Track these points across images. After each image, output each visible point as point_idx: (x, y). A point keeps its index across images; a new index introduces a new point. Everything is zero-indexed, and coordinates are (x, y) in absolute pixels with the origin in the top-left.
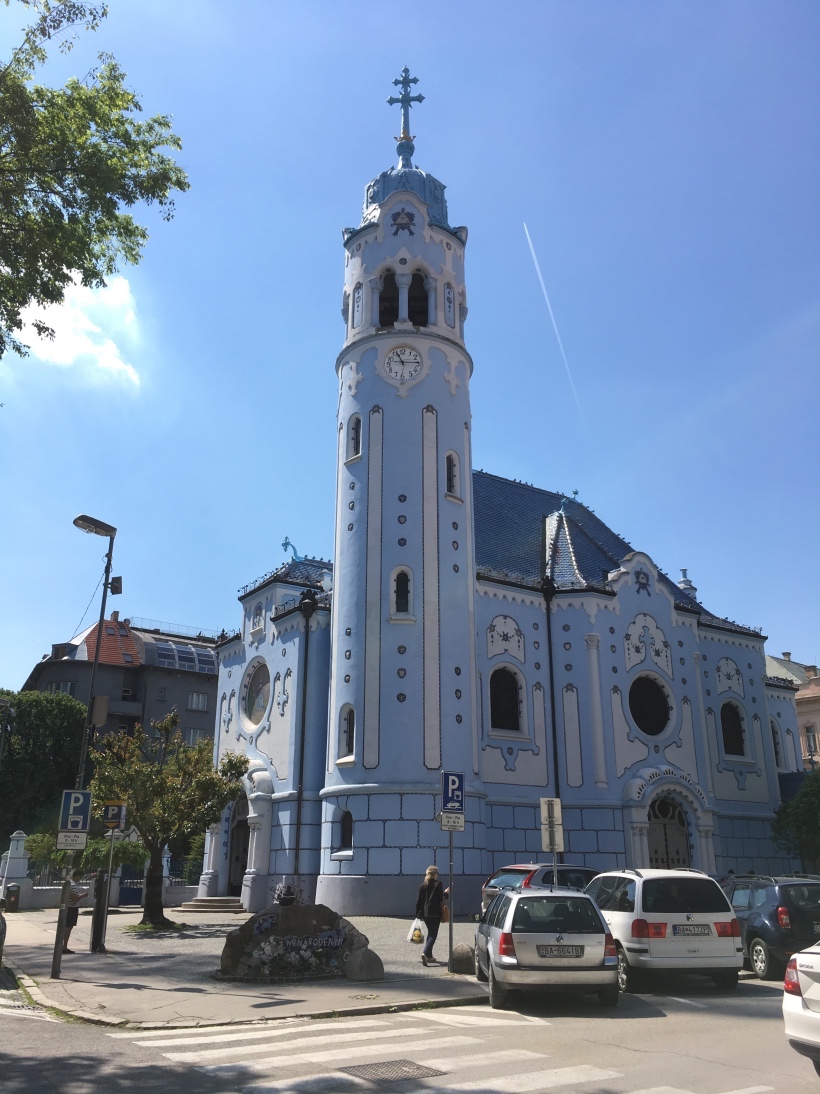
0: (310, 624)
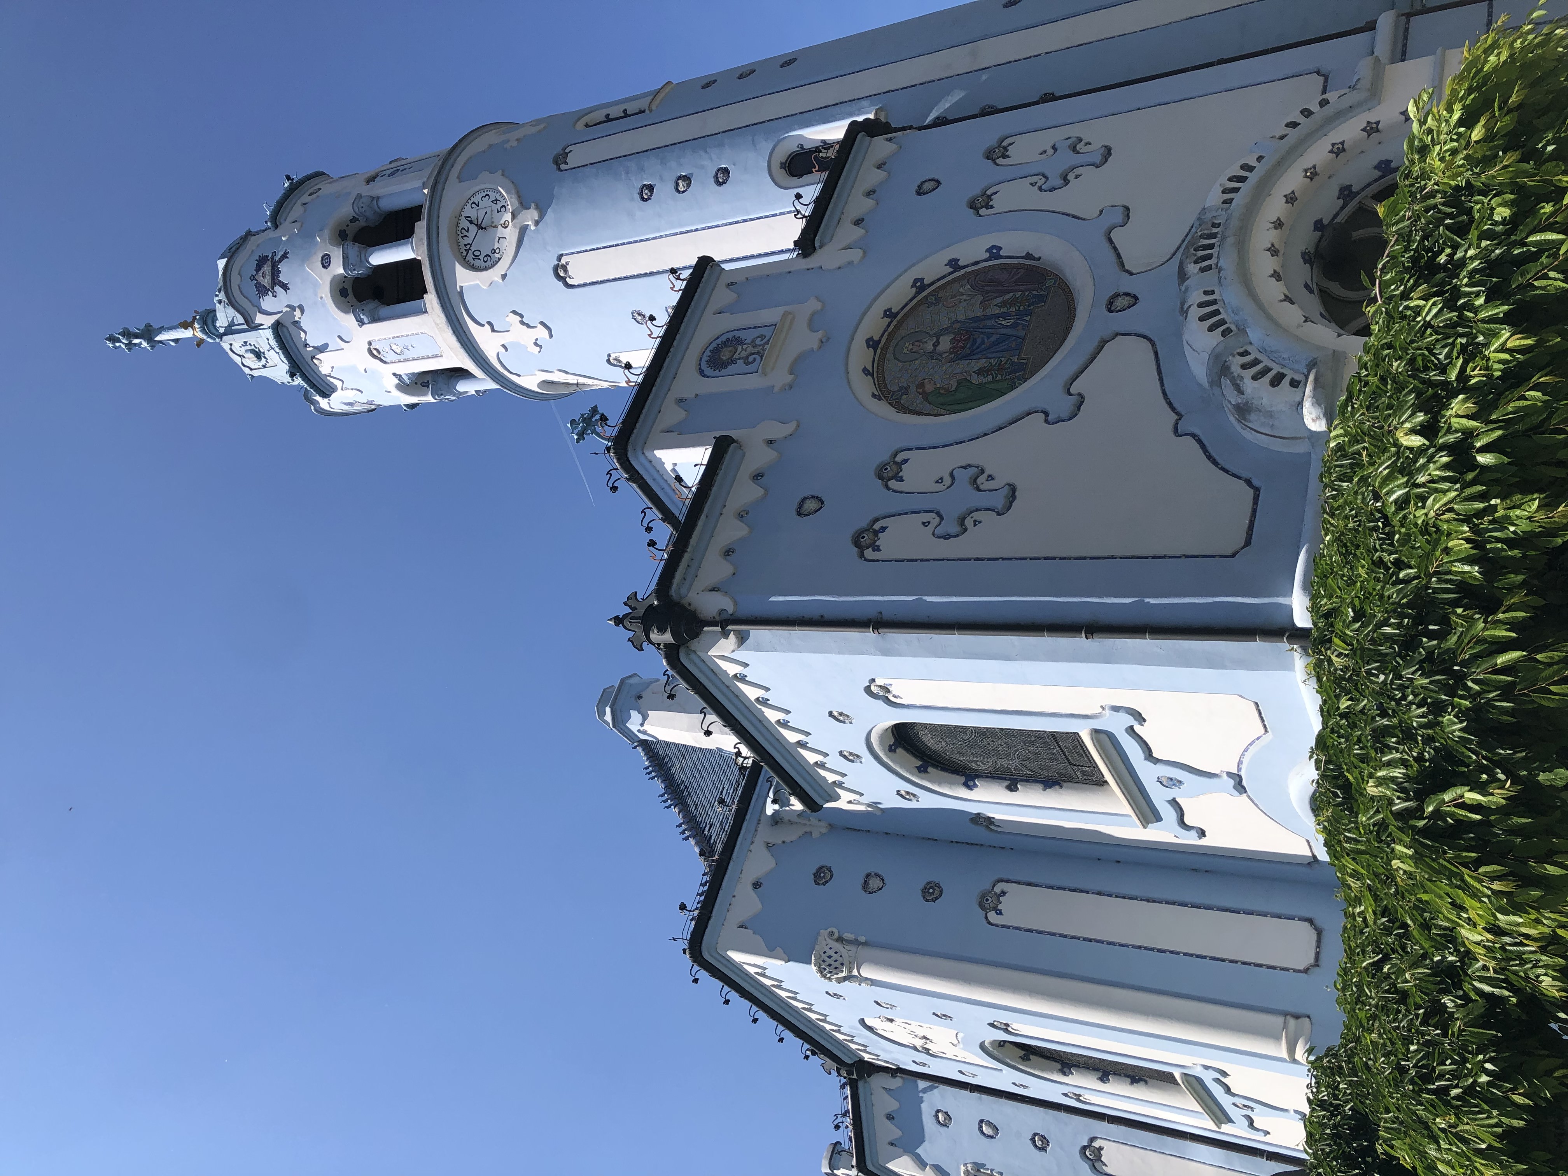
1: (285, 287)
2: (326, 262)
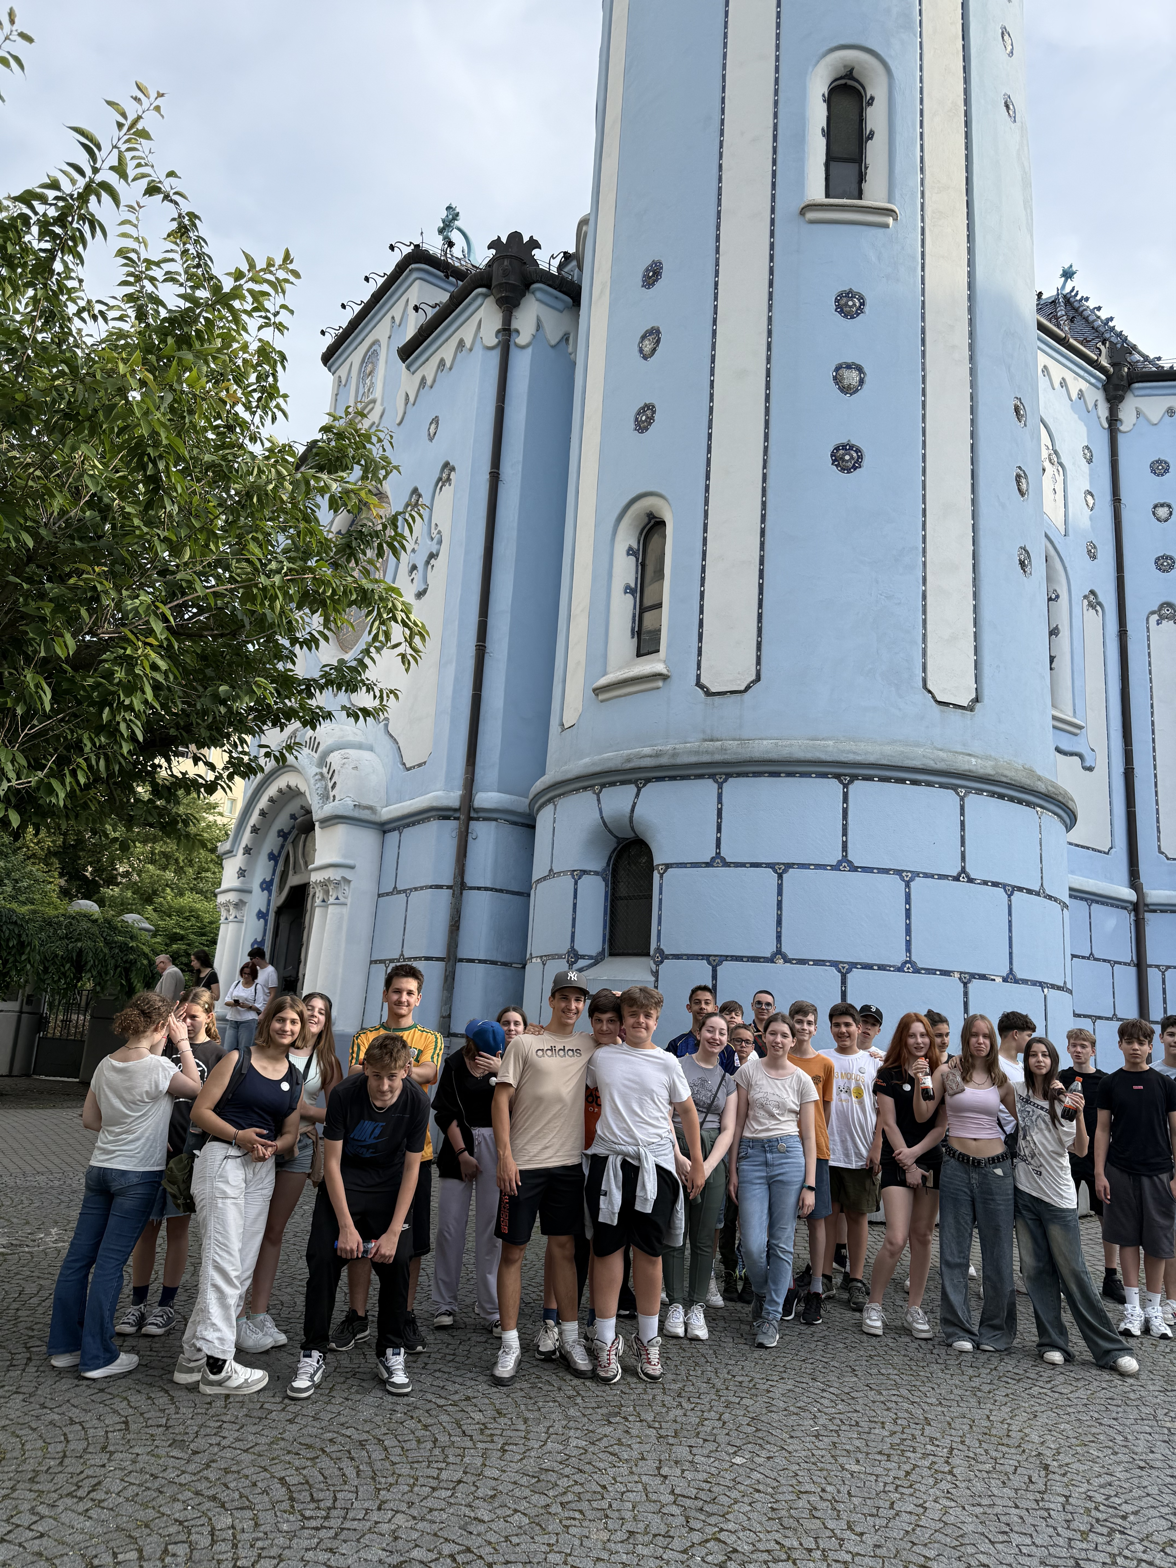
0: (515, 325)
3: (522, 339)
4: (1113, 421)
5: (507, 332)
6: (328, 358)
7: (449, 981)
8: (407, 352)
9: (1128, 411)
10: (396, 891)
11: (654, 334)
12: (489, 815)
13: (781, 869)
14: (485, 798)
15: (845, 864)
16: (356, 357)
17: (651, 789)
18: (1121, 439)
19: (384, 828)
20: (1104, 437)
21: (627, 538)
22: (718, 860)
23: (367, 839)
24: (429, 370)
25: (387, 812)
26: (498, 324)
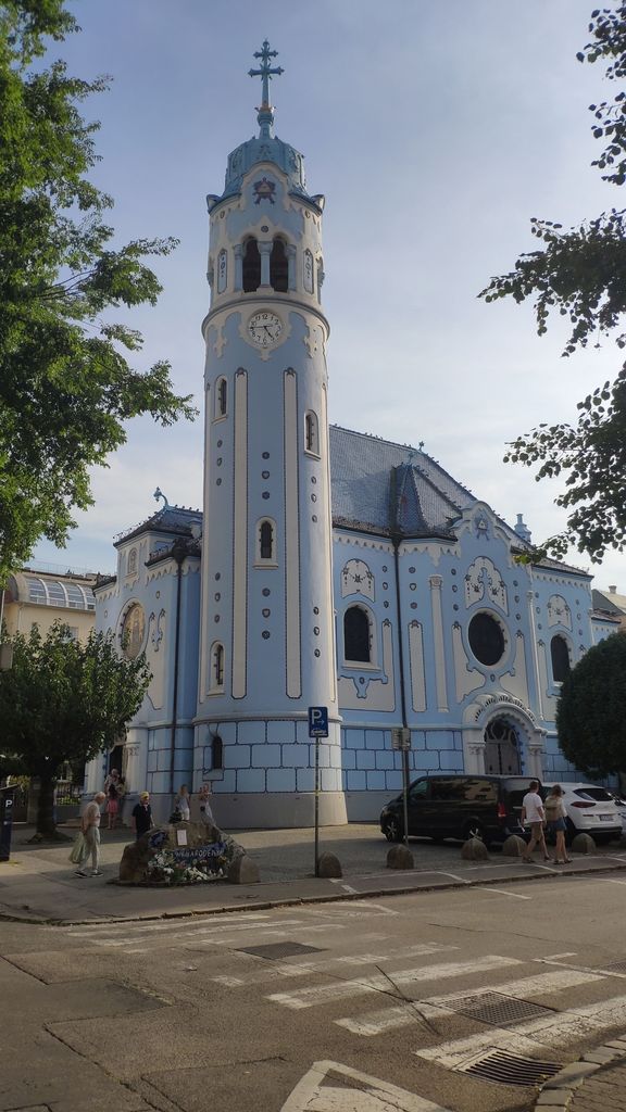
1: (258, 202)
2: (265, 229)
3: (185, 573)
4: (396, 553)
5: (180, 571)
6: (116, 545)
7: (172, 777)
8: (147, 565)
9: (401, 550)
10: (153, 750)
11: (218, 594)
12: (181, 726)
13: (251, 745)
14: (179, 722)
15: (266, 743)
16: (127, 549)
17: (221, 725)
18: (399, 560)
19: (149, 729)
20: (393, 560)
21: (214, 651)
22: (237, 744)
23: (144, 732)
24: (156, 572)
25: (151, 724)
26: (177, 568)
